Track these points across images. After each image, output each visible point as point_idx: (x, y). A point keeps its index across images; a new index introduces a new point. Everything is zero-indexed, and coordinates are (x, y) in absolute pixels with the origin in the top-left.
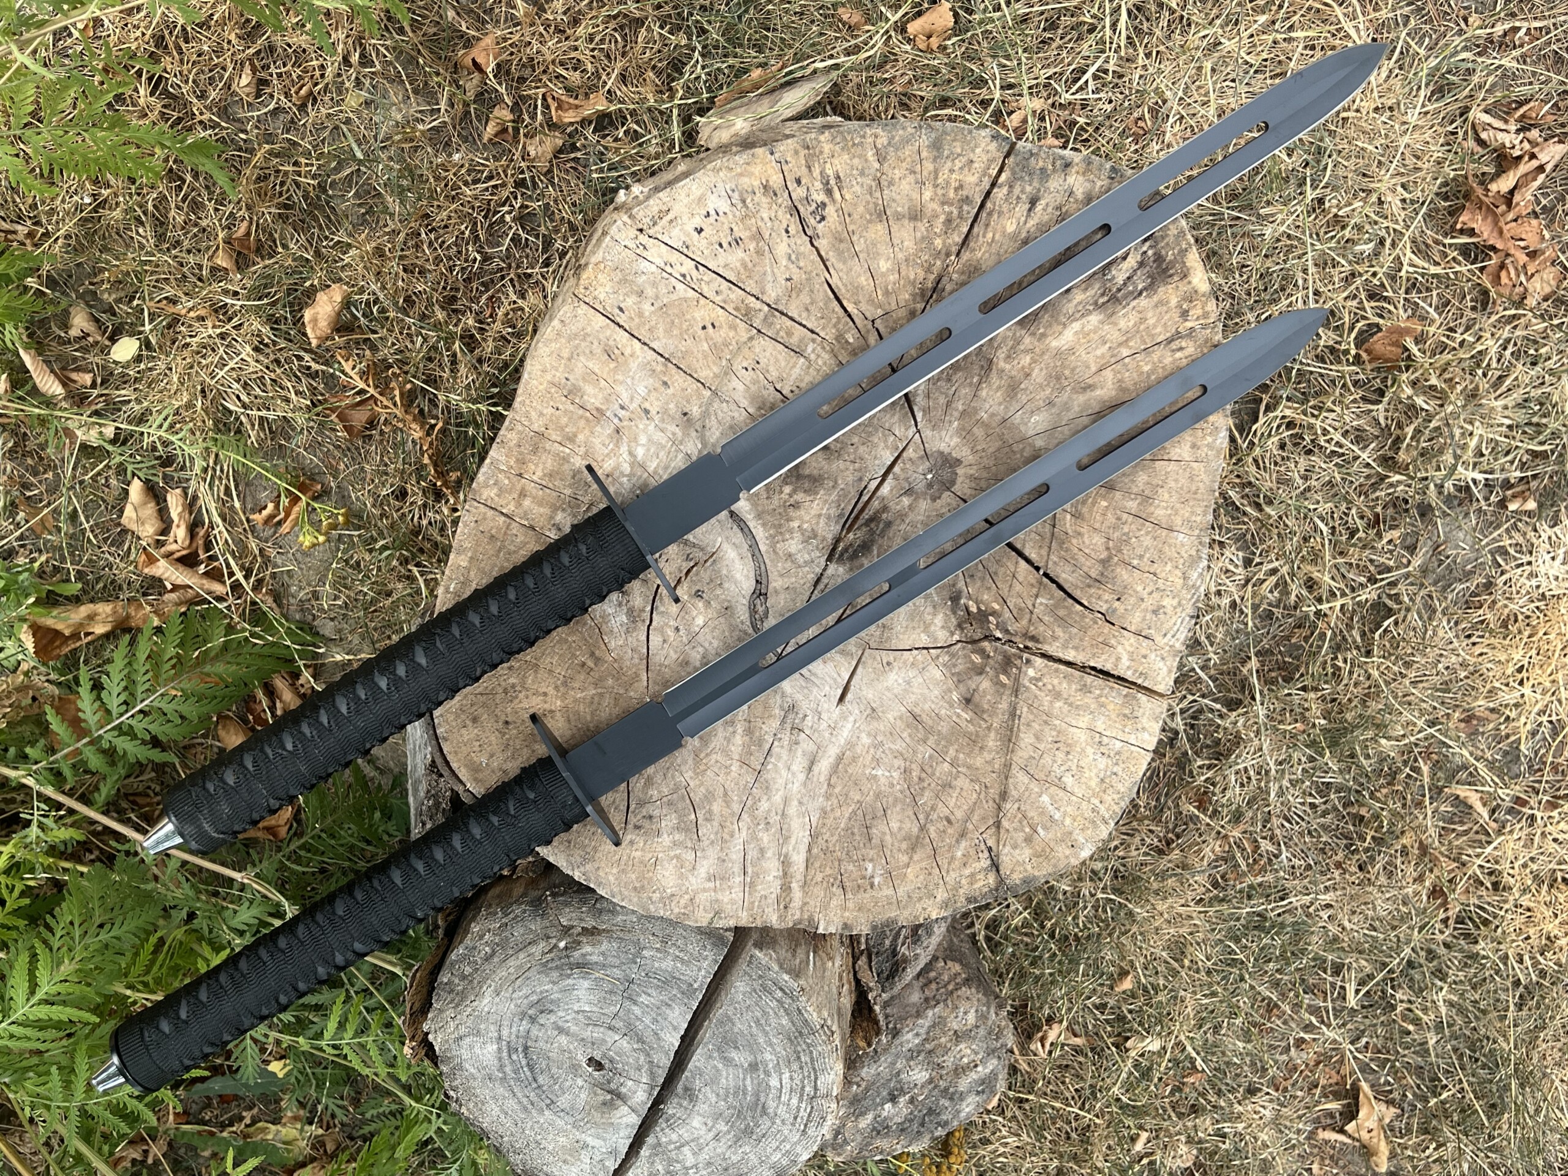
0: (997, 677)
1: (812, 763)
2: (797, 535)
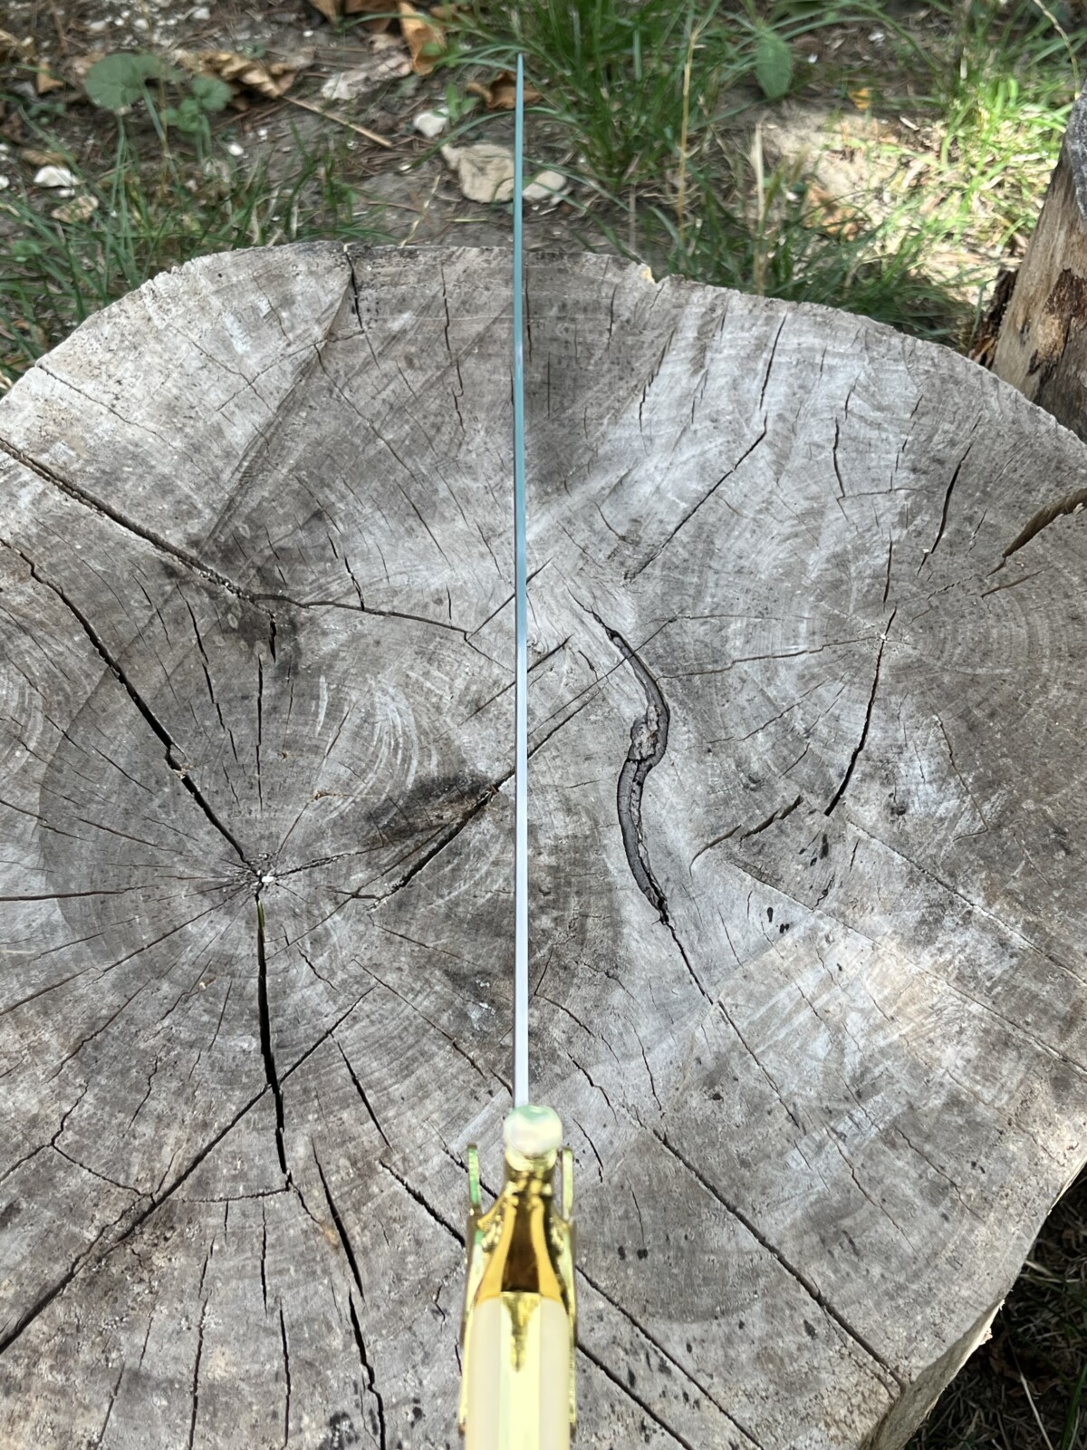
0: (255, 537)
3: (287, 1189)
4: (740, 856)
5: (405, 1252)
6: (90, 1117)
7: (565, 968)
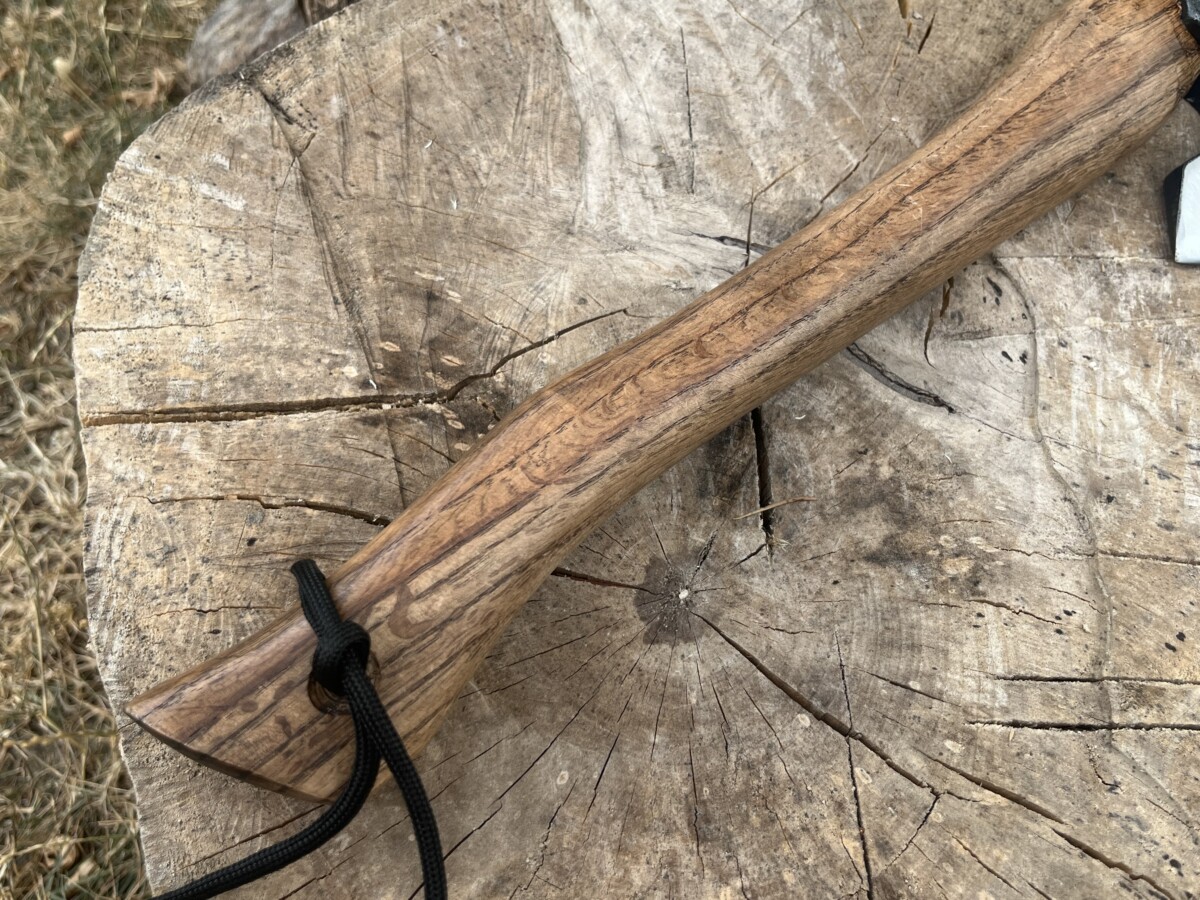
0: (403, 346)
1: (619, 135)
2: (827, 415)
3: (937, 796)
4: (953, 332)
5: (1051, 769)
6: (761, 874)
7: (930, 493)
